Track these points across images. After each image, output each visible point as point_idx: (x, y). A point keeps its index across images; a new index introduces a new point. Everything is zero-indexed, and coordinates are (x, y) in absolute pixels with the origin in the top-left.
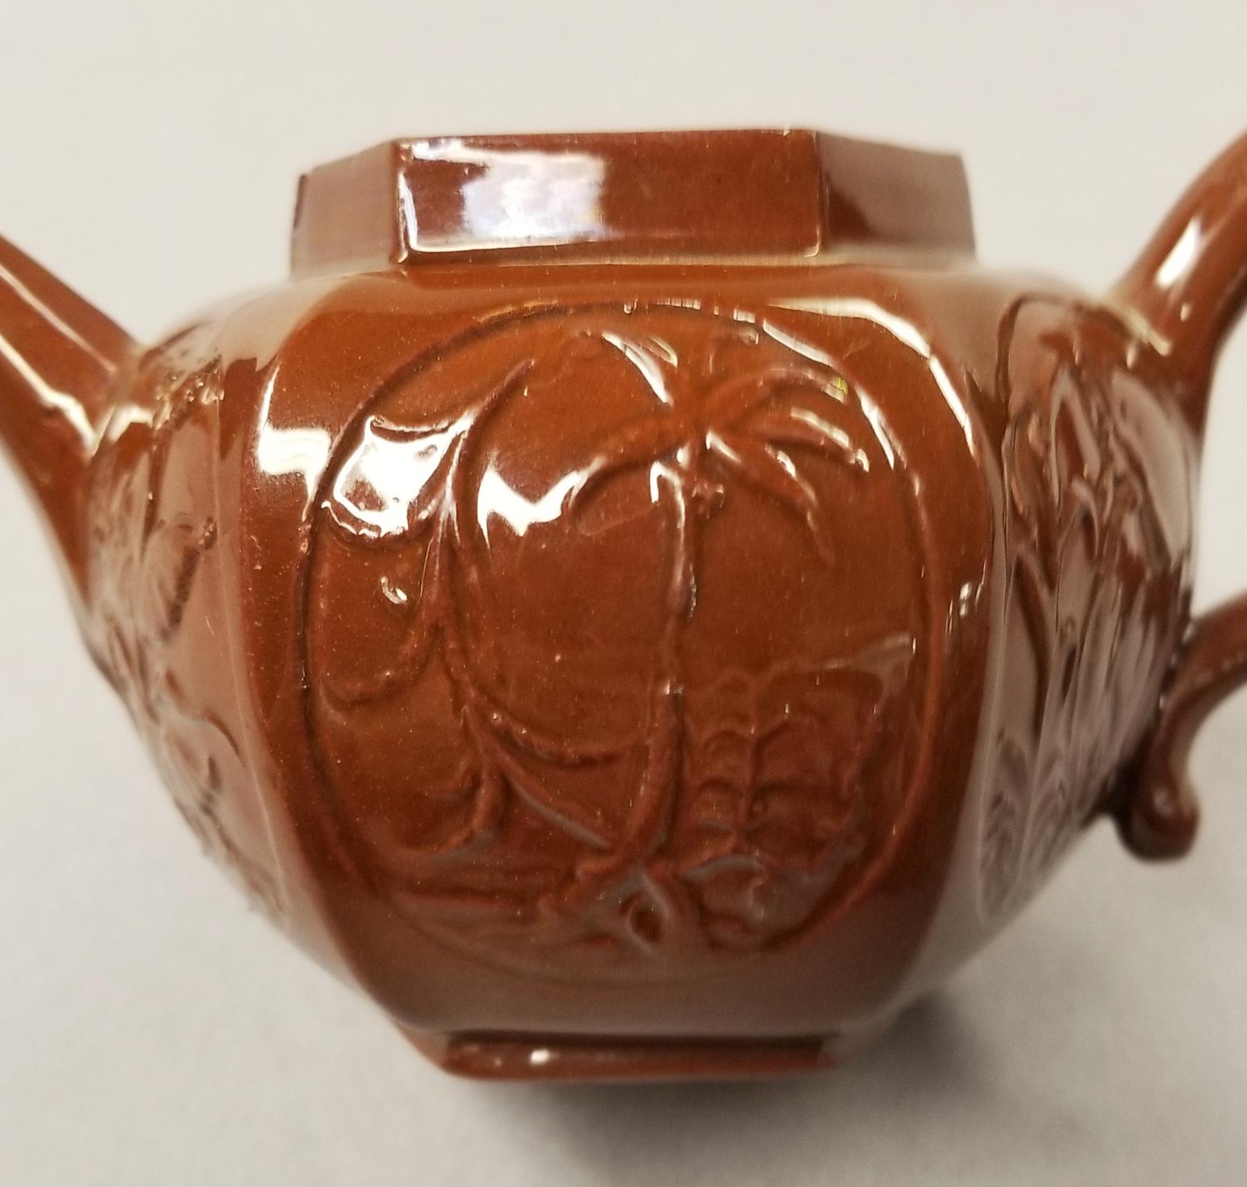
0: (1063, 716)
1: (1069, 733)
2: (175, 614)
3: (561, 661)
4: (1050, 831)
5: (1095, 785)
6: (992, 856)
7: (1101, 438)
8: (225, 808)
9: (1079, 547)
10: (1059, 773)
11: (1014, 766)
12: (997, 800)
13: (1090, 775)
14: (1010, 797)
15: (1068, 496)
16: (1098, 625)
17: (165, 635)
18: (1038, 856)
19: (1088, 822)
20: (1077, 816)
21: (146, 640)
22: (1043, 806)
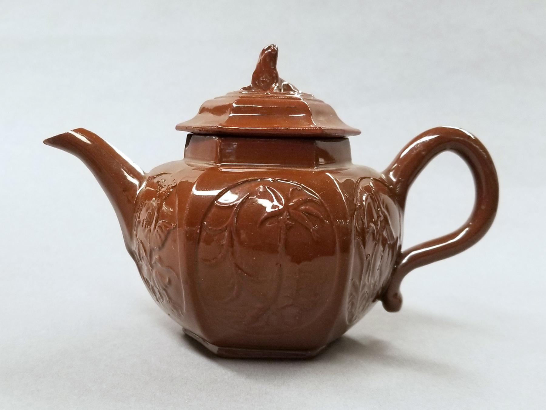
0: (367, 276)
1: (368, 279)
2: (163, 244)
3: (255, 259)
4: (364, 302)
5: (375, 292)
6: (350, 307)
7: (377, 213)
8: (171, 290)
9: (371, 238)
10: (366, 290)
11: (355, 288)
12: (351, 294)
13: (374, 289)
14: (354, 294)
15: (369, 226)
16: (376, 255)
17: (160, 249)
18: (361, 308)
19: (374, 301)
20: (371, 299)
21: (153, 249)
22: (362, 297)
